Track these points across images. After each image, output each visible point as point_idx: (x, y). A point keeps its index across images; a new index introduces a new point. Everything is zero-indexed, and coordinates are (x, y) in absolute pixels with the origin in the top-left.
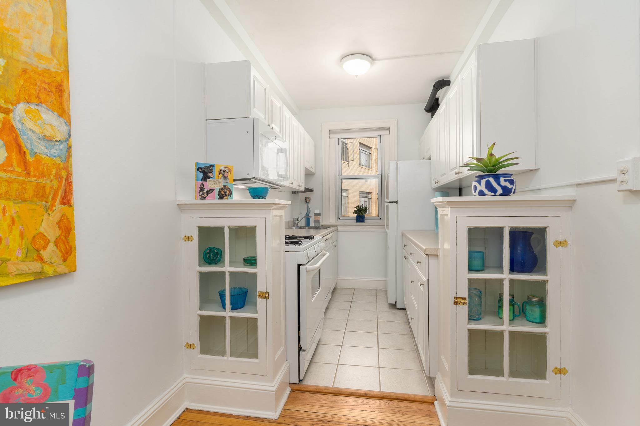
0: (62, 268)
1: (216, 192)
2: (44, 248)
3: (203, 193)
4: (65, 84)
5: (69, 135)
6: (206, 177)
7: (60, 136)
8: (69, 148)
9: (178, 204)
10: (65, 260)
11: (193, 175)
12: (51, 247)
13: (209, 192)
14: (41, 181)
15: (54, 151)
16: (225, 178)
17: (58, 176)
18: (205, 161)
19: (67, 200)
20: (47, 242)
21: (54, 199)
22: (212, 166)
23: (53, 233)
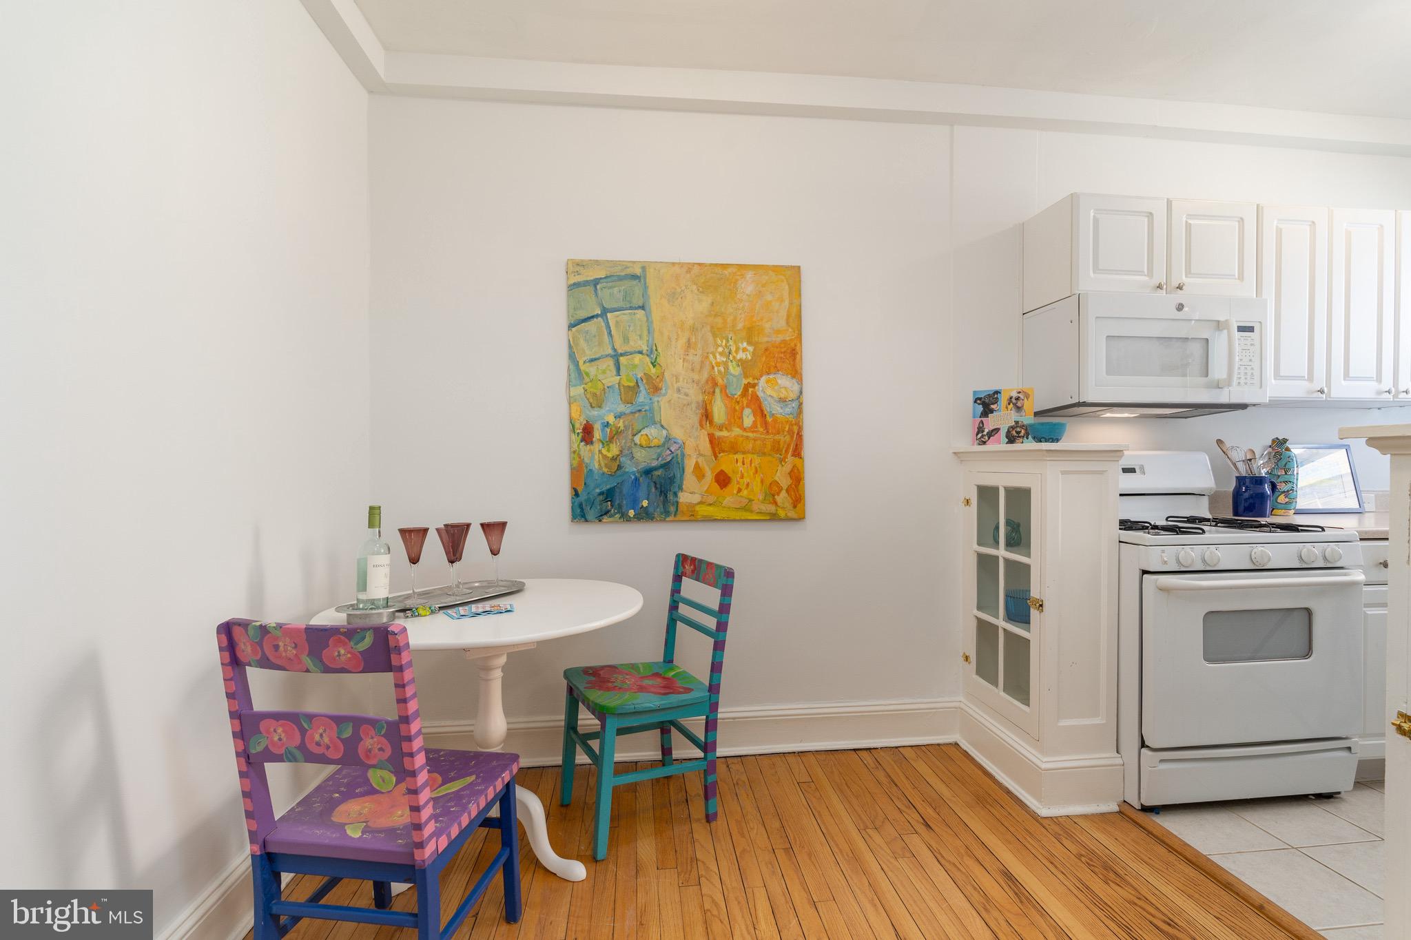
0: (792, 514)
1: (1003, 433)
2: (778, 494)
3: (983, 436)
4: (798, 348)
5: (801, 392)
6: (987, 411)
7: (792, 396)
8: (801, 404)
9: (955, 453)
10: (795, 507)
11: (968, 407)
12: (783, 493)
13: (990, 434)
14: (777, 437)
15: (788, 410)
16: (1019, 409)
17: (791, 432)
18: (987, 387)
19: (797, 452)
20: (781, 489)
21: (787, 451)
22: (997, 392)
23: (785, 482)
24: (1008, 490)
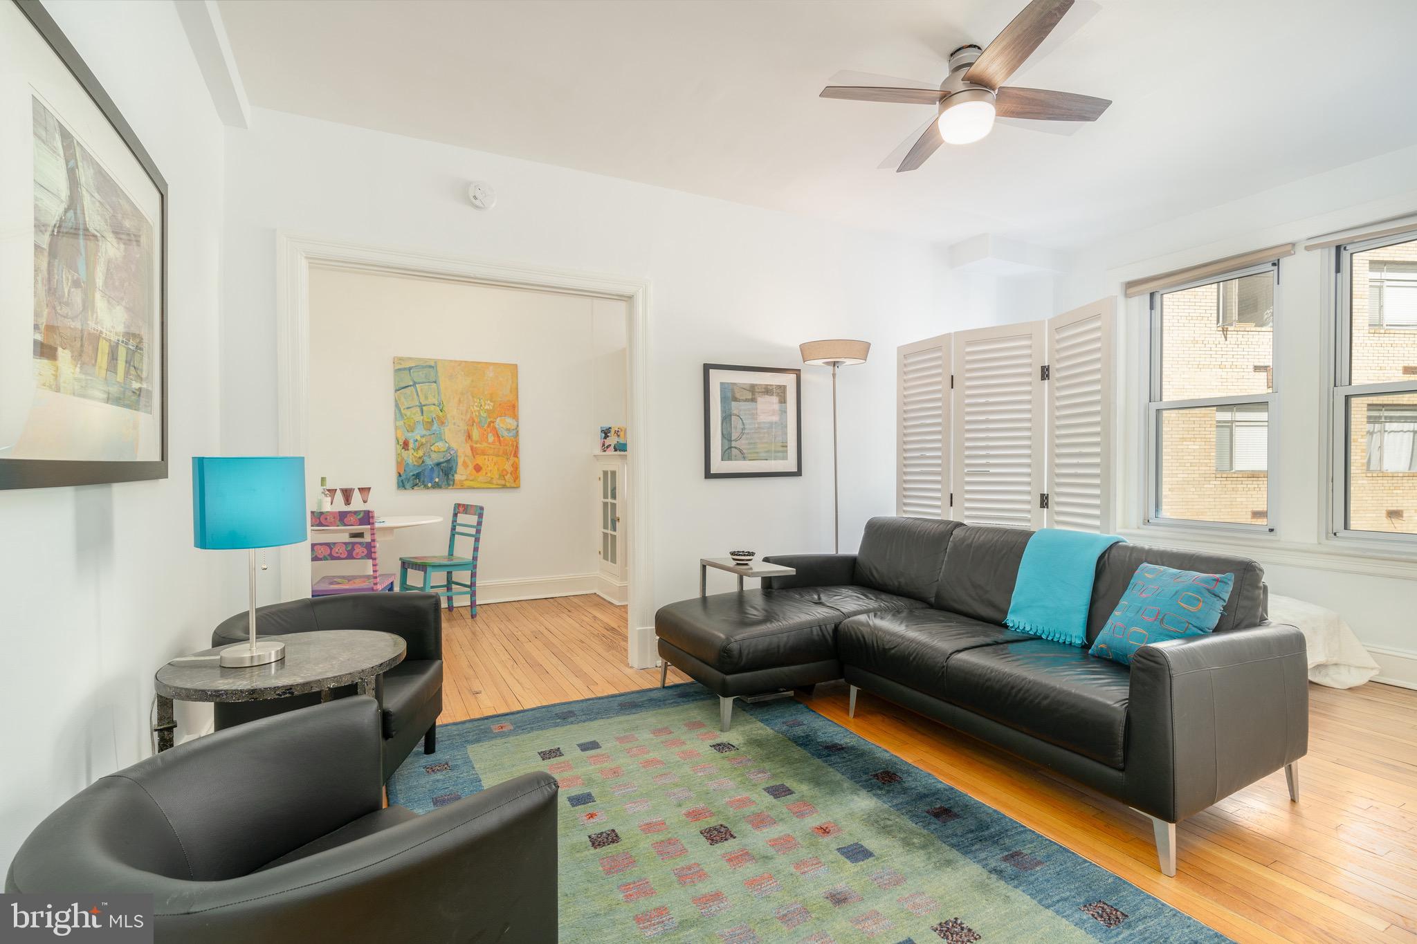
0: (513, 485)
1: (613, 446)
2: (506, 475)
3: (605, 448)
4: (516, 404)
5: (518, 426)
6: (606, 437)
7: (513, 428)
8: (518, 432)
9: (595, 456)
10: (515, 481)
11: (600, 435)
12: (509, 475)
13: (607, 447)
14: (506, 447)
15: (511, 434)
16: (618, 436)
17: (512, 445)
18: (606, 425)
19: (516, 455)
20: (508, 473)
21: (510, 455)
22: (610, 428)
23: (510, 469)
24: (611, 471)
